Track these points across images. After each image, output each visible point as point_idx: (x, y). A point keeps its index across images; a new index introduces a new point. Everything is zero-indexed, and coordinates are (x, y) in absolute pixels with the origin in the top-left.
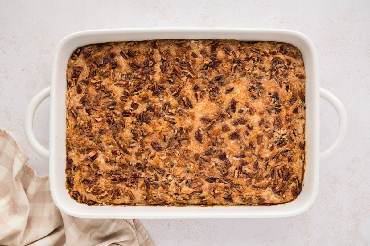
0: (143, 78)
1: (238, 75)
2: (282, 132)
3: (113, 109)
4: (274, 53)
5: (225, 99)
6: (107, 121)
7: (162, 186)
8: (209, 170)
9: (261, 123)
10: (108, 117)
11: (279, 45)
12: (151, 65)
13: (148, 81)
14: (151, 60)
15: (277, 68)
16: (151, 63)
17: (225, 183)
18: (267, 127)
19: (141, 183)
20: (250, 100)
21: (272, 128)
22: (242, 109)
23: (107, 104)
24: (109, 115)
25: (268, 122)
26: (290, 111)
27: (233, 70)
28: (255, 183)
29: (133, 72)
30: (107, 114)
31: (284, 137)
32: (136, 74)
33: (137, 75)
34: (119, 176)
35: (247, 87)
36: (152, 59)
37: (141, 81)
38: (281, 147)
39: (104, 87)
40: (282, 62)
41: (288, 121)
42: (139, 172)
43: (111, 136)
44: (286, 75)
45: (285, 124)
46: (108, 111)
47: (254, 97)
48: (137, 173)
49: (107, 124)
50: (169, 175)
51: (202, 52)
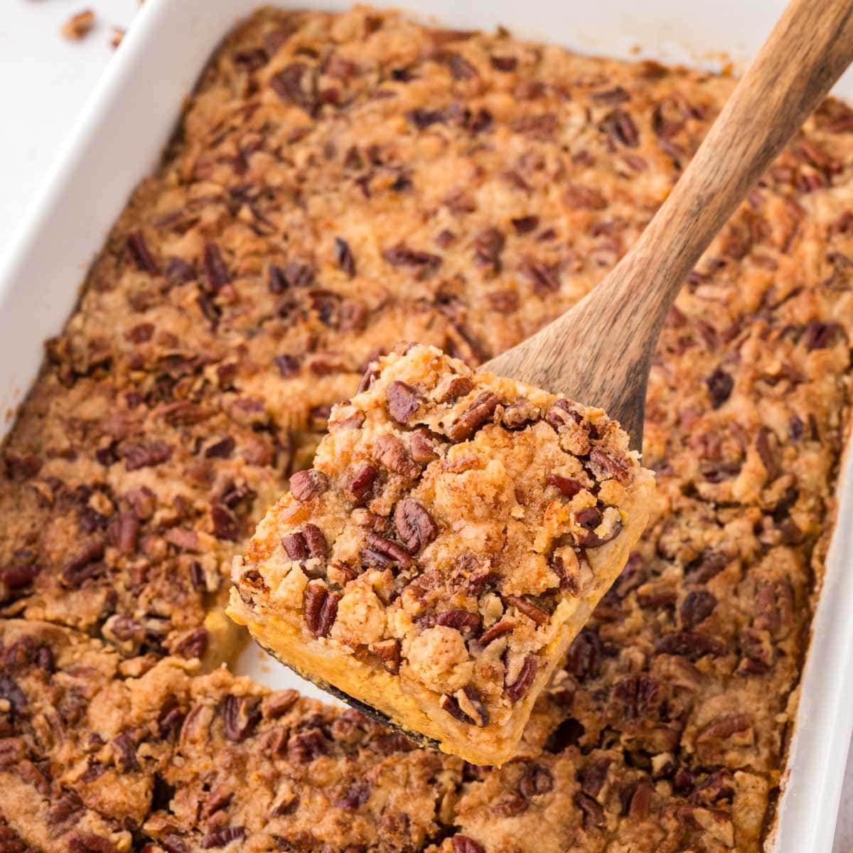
0: (153, 548)
1: (289, 217)
2: (577, 119)
3: (254, 714)
4: (253, 89)
5: (375, 281)
6: (307, 756)
7: (704, 579)
8: (673, 389)
9: (517, 182)
10: (283, 750)
11: (226, 64)
12: (108, 504)
13: (176, 535)
14: (85, 500)
15: (315, 91)
16: (101, 504)
17: (748, 337)
18: (540, 166)
19: (672, 668)
20: (408, 203)
21: (549, 151)
22: (436, 232)
23: (217, 738)
24: (280, 739)
25: (522, 160)
26: (502, 79)
27: (263, 227)
28: (773, 244)
29: (108, 585)
30: (268, 752)
31: (598, 115)
32: (124, 577)
33: (132, 572)
34: (613, 766)
35: (352, 201)
36: (85, 493)
37: (165, 565)
38: (635, 134)
39: (125, 729)
40: (296, 72)
41: (536, 92)
42: (613, 673)
43: (388, 761)
44: (352, 70)
45: (546, 105)
46: (254, 746)
47: (402, 184)
48: (617, 679)
49: (318, 762)
50: (657, 544)
51: (139, 304)
